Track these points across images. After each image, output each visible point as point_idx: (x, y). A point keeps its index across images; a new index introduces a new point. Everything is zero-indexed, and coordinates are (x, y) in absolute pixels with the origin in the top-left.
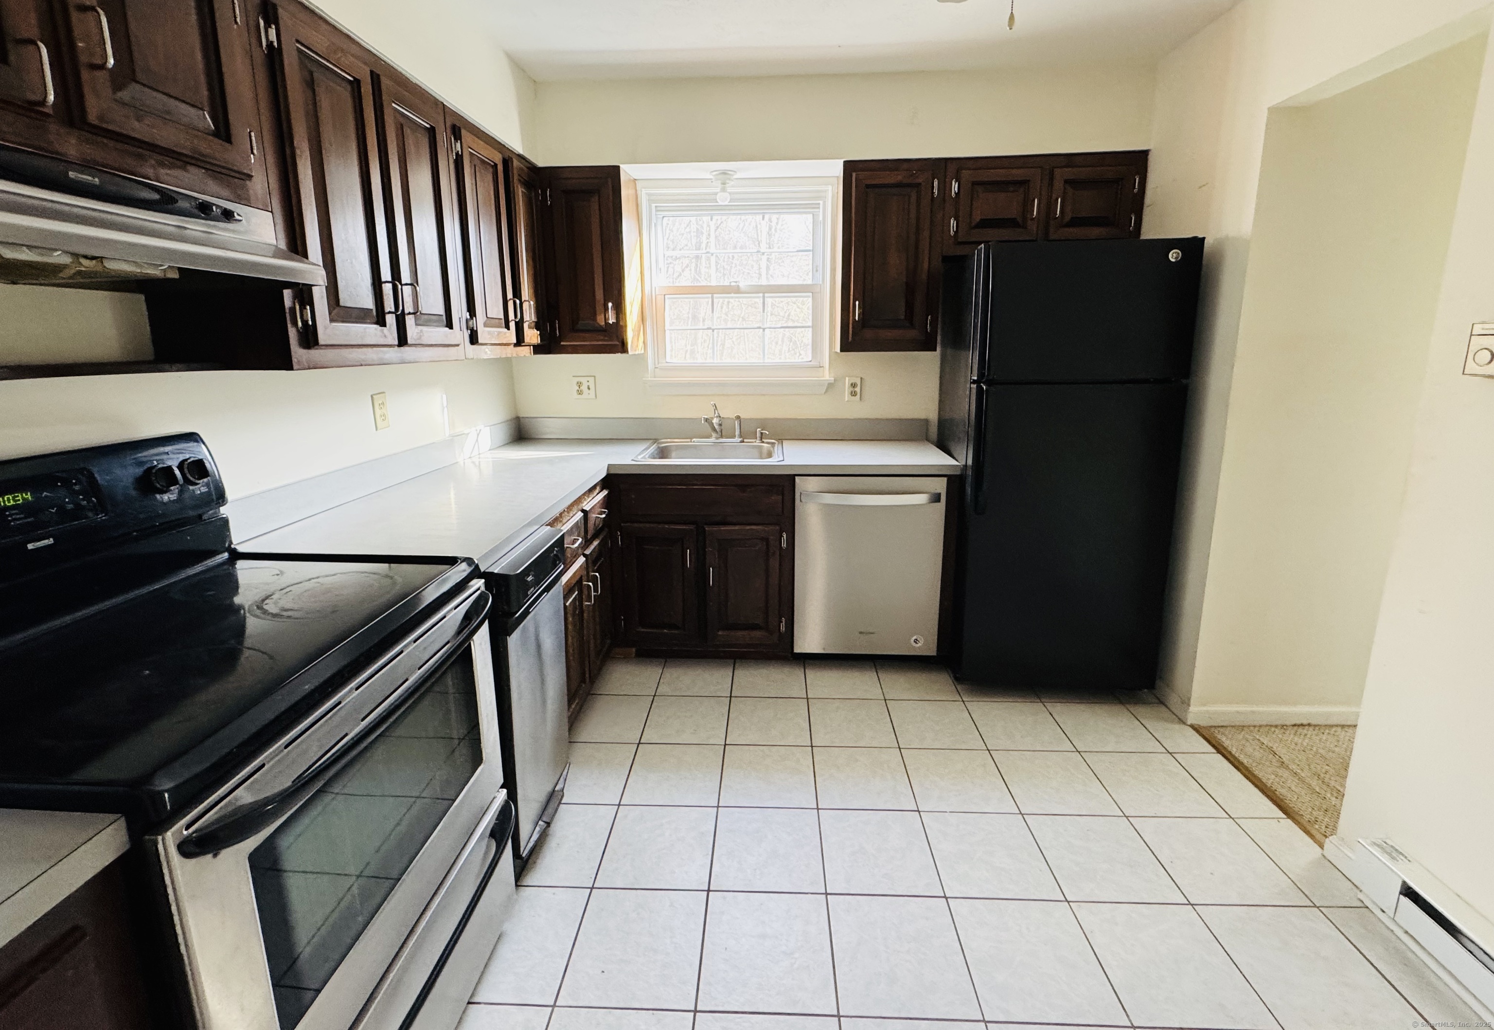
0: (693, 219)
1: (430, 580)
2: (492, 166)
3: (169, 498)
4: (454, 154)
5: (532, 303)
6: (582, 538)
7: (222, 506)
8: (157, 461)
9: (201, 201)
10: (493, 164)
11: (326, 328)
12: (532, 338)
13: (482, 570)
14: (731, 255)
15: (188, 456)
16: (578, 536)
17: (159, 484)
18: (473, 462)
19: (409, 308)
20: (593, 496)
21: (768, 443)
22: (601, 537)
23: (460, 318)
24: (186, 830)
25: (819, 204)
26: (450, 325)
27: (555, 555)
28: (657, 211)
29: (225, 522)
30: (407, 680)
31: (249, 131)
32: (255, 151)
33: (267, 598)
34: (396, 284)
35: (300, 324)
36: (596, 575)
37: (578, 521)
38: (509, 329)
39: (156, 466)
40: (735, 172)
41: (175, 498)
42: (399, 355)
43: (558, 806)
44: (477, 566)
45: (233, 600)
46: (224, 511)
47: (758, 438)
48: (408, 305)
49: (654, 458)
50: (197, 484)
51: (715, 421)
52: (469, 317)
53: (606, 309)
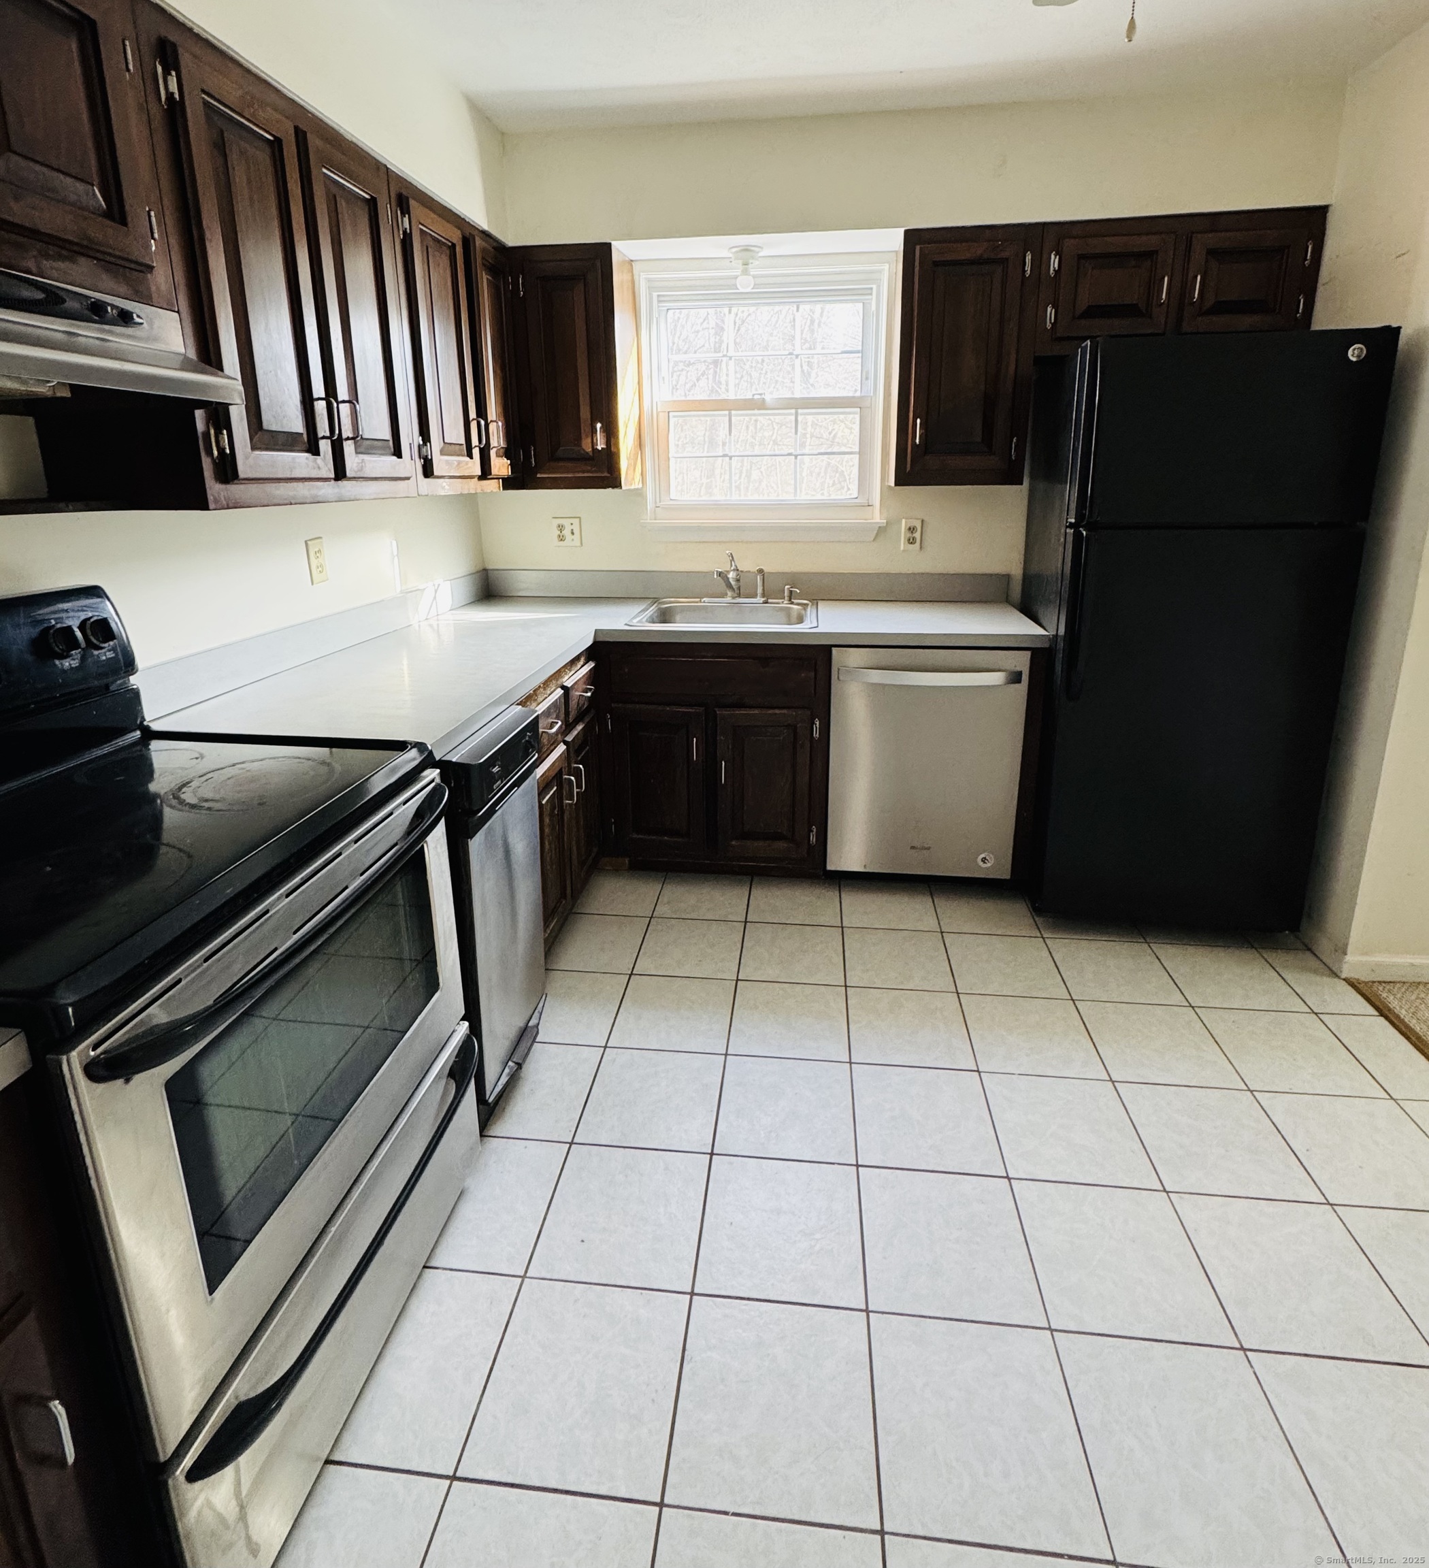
0: (711, 311)
1: (377, 767)
2: (449, 247)
3: (70, 665)
4: (401, 232)
5: (500, 424)
6: (562, 721)
7: (132, 675)
8: (55, 619)
9: (93, 300)
10: (450, 244)
11: (247, 458)
12: (501, 468)
13: (437, 759)
14: (760, 359)
15: (90, 614)
16: (557, 718)
17: (58, 647)
18: (431, 626)
19: (347, 432)
20: (576, 669)
21: (798, 604)
22: (587, 719)
23: (410, 444)
24: (94, 1050)
25: (871, 289)
26: (398, 453)
27: (527, 741)
28: (659, 301)
29: (136, 694)
30: (346, 888)
31: (147, 209)
32: (156, 236)
33: (184, 785)
34: (331, 401)
35: (216, 453)
36: (579, 767)
37: (557, 700)
38: (471, 457)
39: (54, 626)
40: (760, 247)
41: (77, 665)
42: (336, 490)
43: (532, 1045)
44: (431, 752)
45: (147, 788)
46: (134, 680)
47: (786, 598)
48: (346, 427)
49: (654, 623)
50: (102, 648)
51: (731, 575)
52: (421, 443)
53: (594, 431)
